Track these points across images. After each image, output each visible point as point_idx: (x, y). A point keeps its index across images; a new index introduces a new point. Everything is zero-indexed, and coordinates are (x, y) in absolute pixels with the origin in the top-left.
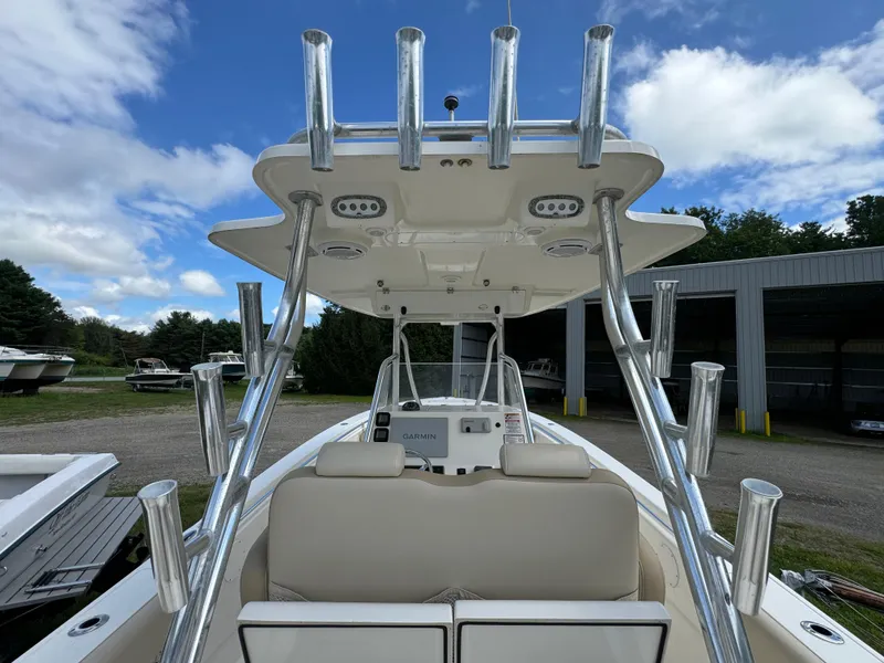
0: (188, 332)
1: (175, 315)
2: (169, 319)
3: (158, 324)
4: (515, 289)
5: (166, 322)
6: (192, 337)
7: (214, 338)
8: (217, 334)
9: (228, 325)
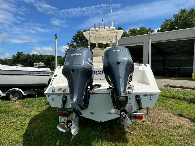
0: (23, 58)
1: (18, 52)
2: (17, 54)
3: (13, 56)
4: (111, 37)
5: (16, 55)
6: (25, 60)
7: (31, 60)
8: (32, 59)
9: (35, 56)
